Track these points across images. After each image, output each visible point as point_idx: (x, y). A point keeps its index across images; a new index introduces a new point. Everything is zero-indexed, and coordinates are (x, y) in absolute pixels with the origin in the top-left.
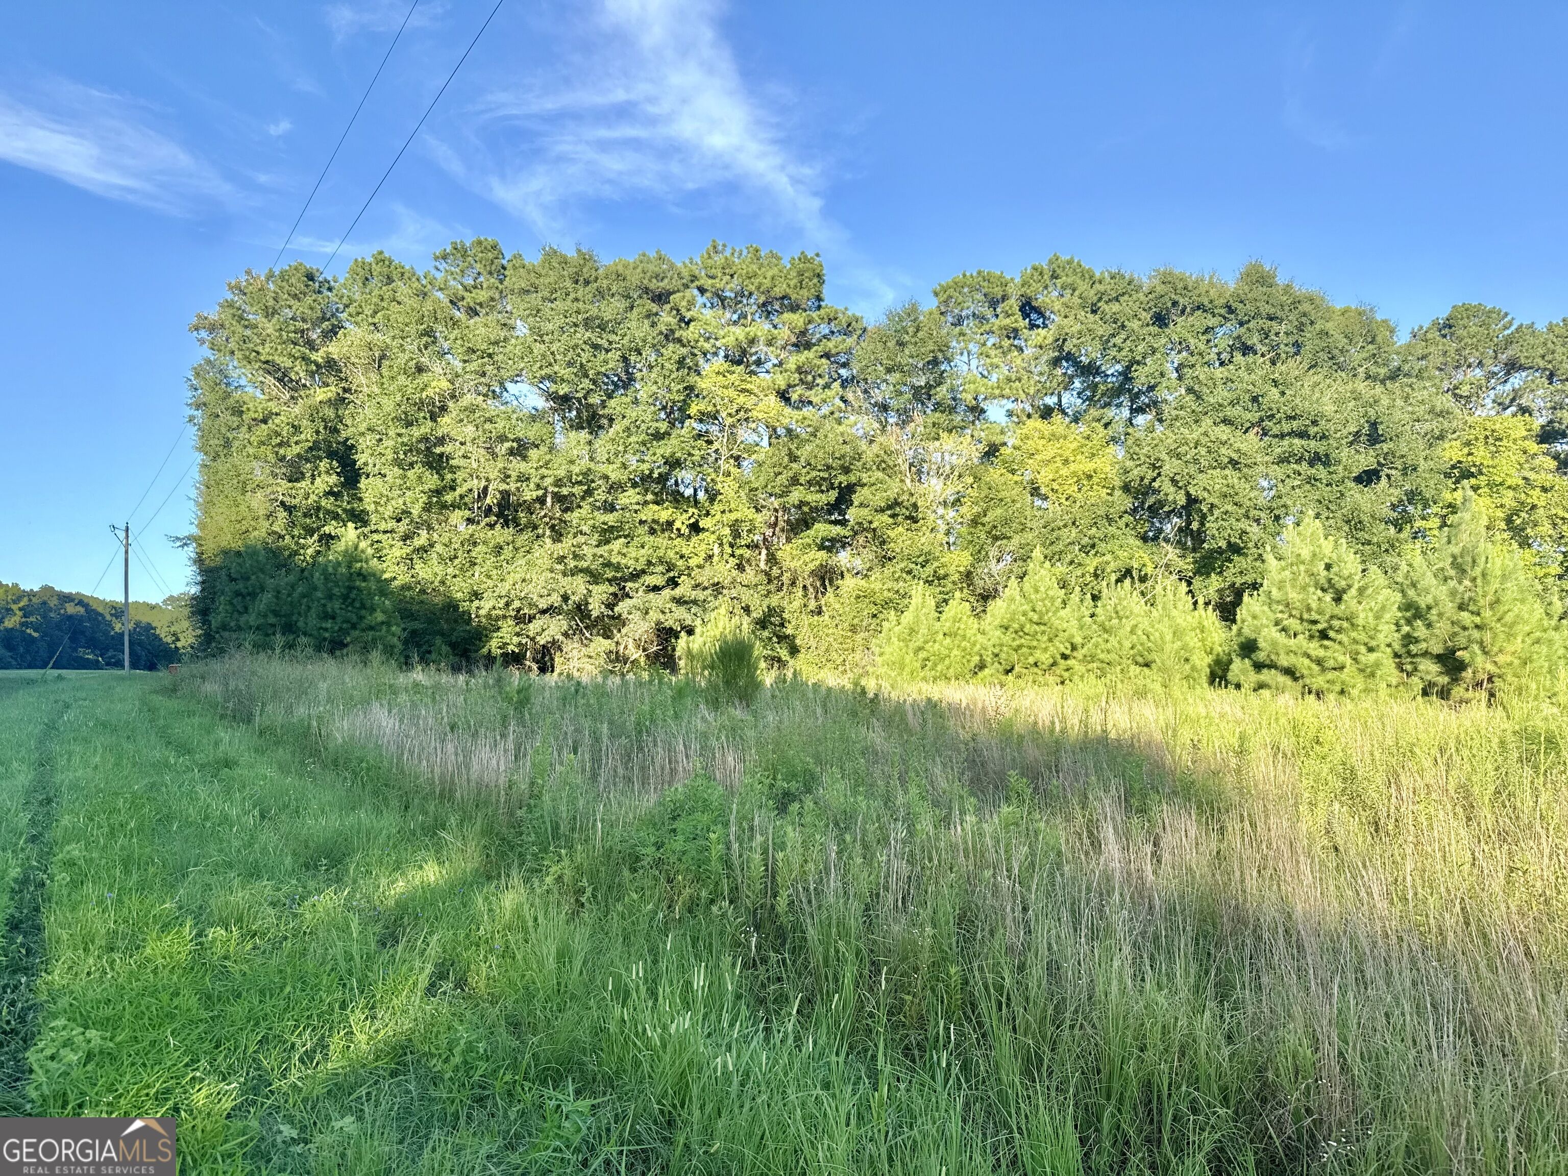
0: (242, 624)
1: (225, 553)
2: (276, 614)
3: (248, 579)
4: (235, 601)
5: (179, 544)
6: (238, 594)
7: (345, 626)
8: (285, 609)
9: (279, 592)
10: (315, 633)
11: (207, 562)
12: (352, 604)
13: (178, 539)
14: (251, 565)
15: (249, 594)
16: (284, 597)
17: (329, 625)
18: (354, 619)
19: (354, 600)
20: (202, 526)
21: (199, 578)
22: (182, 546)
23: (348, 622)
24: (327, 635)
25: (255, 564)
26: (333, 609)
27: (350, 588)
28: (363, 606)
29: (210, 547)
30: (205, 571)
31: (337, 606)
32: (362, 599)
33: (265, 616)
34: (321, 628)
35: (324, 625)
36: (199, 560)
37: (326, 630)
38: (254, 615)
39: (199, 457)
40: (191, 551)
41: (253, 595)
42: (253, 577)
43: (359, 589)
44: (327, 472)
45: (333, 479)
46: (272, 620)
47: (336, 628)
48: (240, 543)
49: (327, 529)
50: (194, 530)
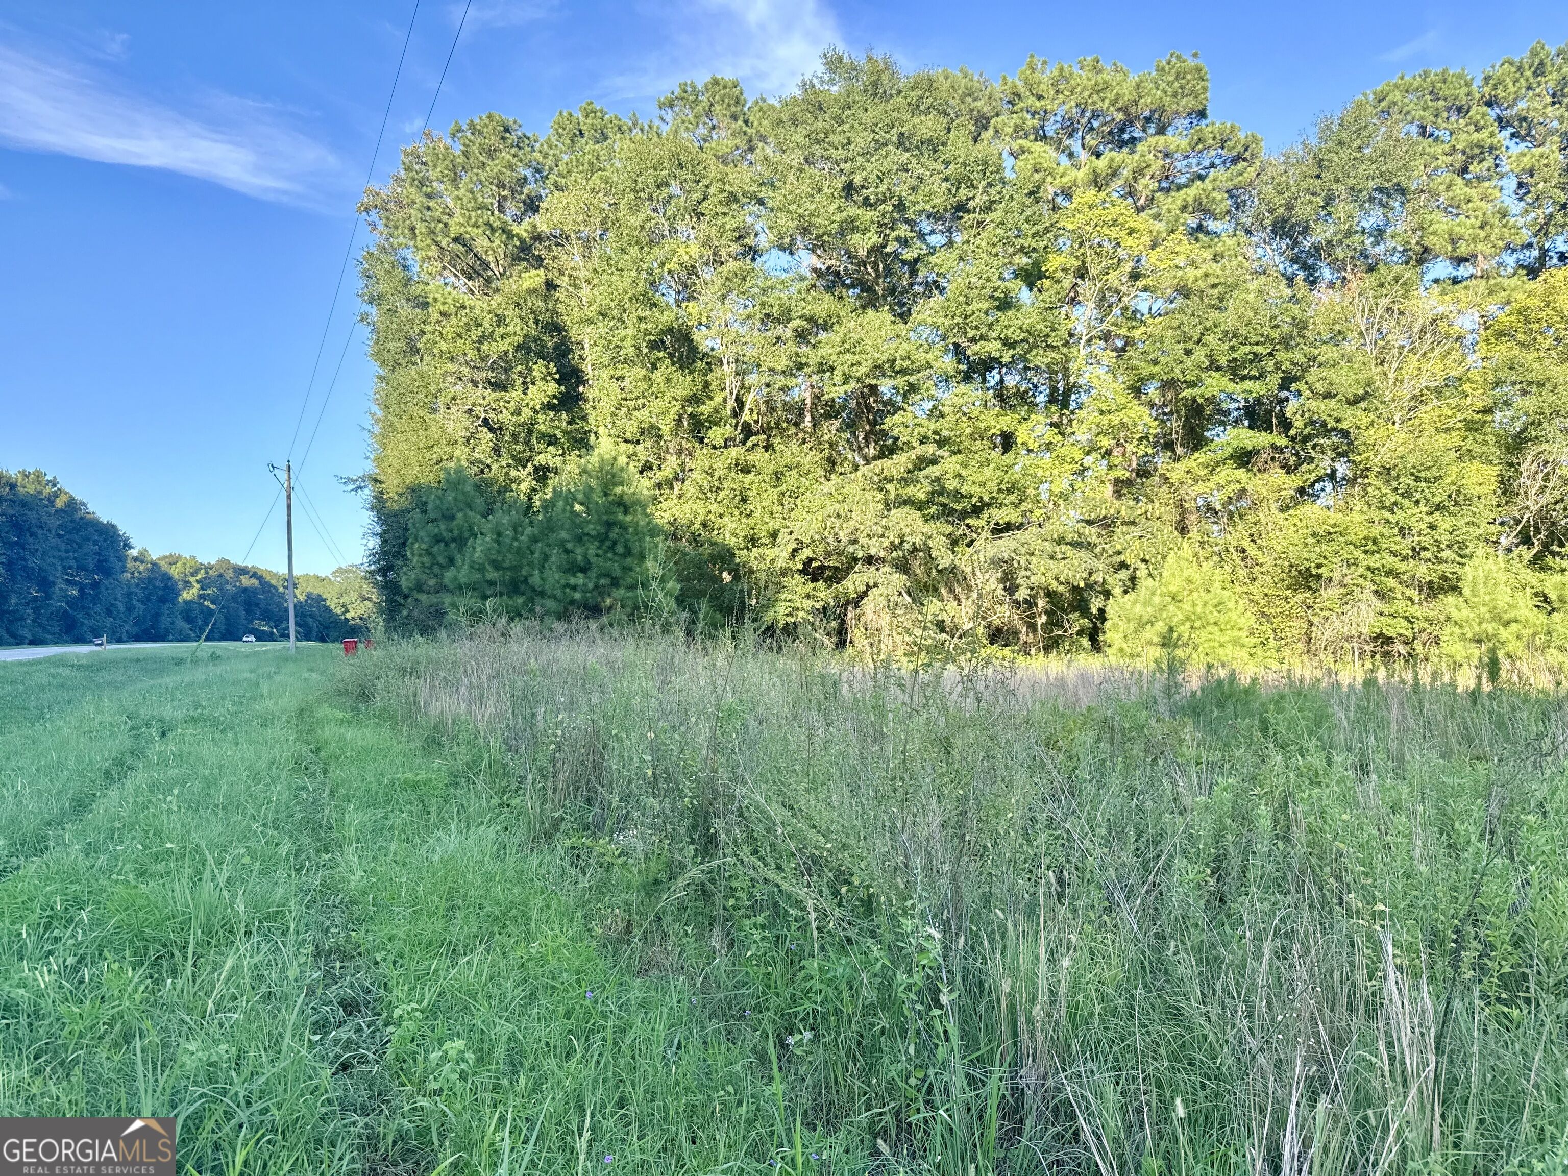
0: (446, 581)
1: (414, 490)
2: (496, 565)
3: (452, 518)
4: (435, 549)
5: (351, 487)
6: (438, 539)
7: (603, 581)
8: (510, 560)
9: (499, 534)
10: (558, 593)
11: (388, 504)
12: (612, 548)
13: (350, 480)
14: (455, 499)
15: (454, 540)
16: (508, 541)
17: (581, 581)
18: (617, 572)
19: (615, 543)
20: (379, 461)
21: (378, 529)
22: (356, 490)
23: (606, 575)
24: (577, 596)
25: (460, 497)
26: (585, 556)
27: (609, 525)
28: (628, 552)
29: (393, 484)
30: (388, 516)
31: (592, 552)
32: (626, 541)
33: (482, 569)
34: (567, 585)
35: (572, 581)
36: (379, 505)
37: (574, 588)
38: (465, 569)
39: (376, 368)
40: (368, 493)
41: (461, 541)
42: (460, 515)
43: (624, 527)
44: (544, 379)
45: (552, 388)
46: (492, 575)
47: (591, 585)
48: (432, 476)
49: (541, 459)
50: (370, 467)
